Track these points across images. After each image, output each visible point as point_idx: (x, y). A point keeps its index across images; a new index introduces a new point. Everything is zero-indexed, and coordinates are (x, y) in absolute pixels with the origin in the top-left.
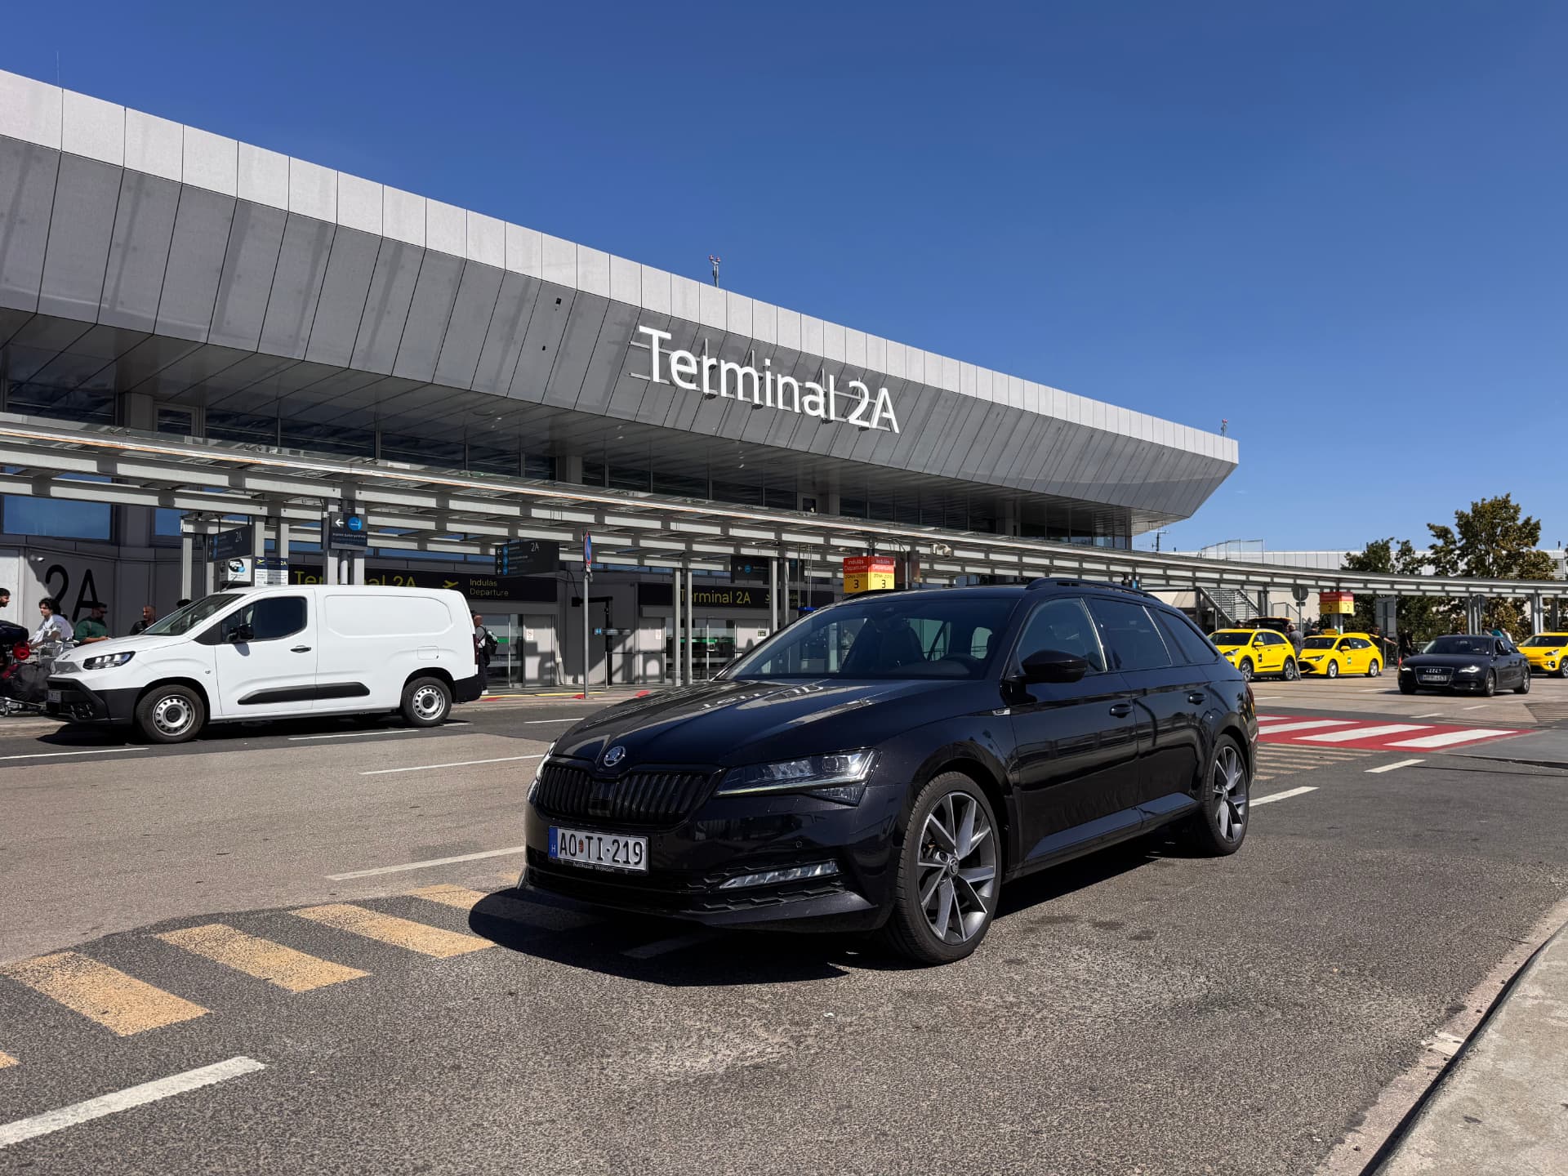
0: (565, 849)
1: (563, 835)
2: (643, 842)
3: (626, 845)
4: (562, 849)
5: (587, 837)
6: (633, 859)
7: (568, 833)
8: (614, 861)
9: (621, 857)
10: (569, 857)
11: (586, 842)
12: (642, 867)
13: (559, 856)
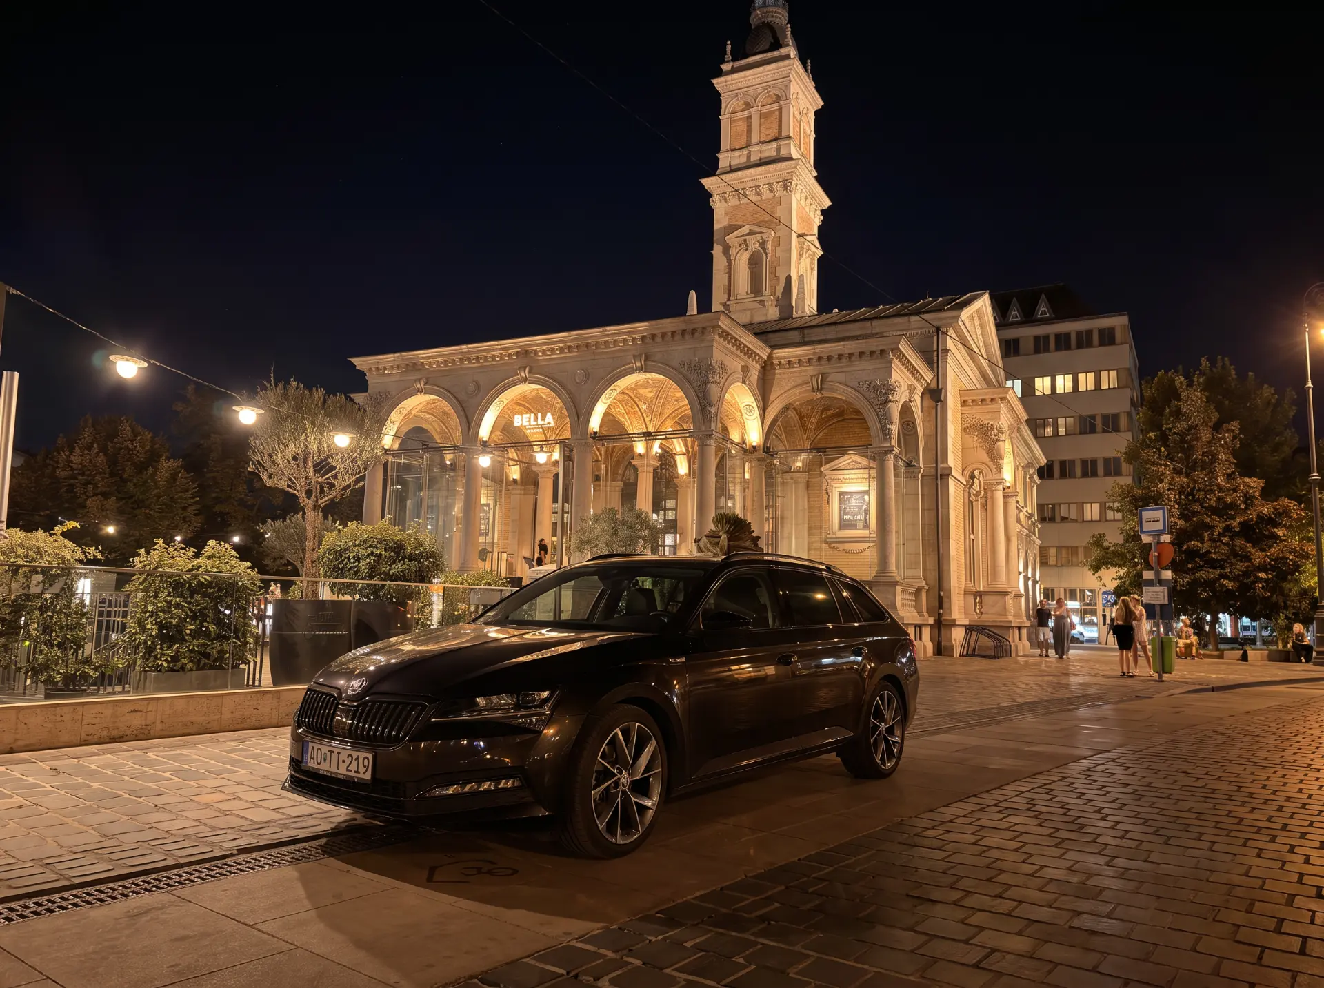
0: (313, 759)
1: (313, 748)
2: (370, 756)
3: (357, 758)
4: (311, 758)
5: (329, 751)
6: (362, 769)
7: (316, 747)
8: (347, 770)
9: (353, 767)
10: (316, 766)
11: (329, 754)
12: (368, 776)
13: (309, 765)
